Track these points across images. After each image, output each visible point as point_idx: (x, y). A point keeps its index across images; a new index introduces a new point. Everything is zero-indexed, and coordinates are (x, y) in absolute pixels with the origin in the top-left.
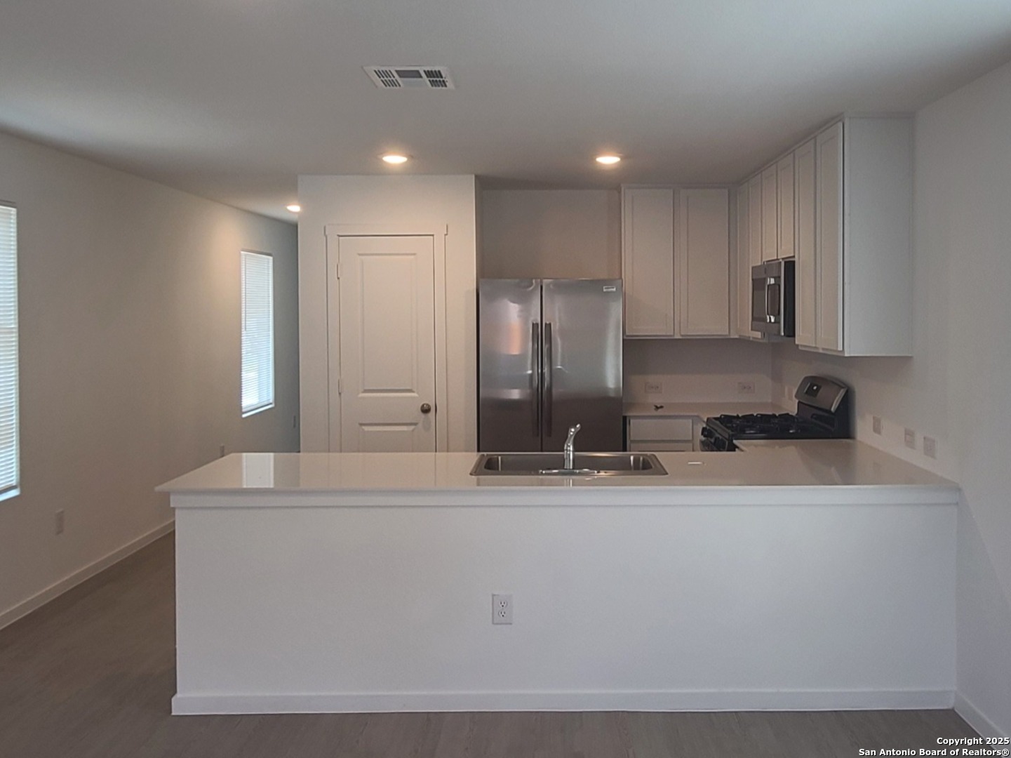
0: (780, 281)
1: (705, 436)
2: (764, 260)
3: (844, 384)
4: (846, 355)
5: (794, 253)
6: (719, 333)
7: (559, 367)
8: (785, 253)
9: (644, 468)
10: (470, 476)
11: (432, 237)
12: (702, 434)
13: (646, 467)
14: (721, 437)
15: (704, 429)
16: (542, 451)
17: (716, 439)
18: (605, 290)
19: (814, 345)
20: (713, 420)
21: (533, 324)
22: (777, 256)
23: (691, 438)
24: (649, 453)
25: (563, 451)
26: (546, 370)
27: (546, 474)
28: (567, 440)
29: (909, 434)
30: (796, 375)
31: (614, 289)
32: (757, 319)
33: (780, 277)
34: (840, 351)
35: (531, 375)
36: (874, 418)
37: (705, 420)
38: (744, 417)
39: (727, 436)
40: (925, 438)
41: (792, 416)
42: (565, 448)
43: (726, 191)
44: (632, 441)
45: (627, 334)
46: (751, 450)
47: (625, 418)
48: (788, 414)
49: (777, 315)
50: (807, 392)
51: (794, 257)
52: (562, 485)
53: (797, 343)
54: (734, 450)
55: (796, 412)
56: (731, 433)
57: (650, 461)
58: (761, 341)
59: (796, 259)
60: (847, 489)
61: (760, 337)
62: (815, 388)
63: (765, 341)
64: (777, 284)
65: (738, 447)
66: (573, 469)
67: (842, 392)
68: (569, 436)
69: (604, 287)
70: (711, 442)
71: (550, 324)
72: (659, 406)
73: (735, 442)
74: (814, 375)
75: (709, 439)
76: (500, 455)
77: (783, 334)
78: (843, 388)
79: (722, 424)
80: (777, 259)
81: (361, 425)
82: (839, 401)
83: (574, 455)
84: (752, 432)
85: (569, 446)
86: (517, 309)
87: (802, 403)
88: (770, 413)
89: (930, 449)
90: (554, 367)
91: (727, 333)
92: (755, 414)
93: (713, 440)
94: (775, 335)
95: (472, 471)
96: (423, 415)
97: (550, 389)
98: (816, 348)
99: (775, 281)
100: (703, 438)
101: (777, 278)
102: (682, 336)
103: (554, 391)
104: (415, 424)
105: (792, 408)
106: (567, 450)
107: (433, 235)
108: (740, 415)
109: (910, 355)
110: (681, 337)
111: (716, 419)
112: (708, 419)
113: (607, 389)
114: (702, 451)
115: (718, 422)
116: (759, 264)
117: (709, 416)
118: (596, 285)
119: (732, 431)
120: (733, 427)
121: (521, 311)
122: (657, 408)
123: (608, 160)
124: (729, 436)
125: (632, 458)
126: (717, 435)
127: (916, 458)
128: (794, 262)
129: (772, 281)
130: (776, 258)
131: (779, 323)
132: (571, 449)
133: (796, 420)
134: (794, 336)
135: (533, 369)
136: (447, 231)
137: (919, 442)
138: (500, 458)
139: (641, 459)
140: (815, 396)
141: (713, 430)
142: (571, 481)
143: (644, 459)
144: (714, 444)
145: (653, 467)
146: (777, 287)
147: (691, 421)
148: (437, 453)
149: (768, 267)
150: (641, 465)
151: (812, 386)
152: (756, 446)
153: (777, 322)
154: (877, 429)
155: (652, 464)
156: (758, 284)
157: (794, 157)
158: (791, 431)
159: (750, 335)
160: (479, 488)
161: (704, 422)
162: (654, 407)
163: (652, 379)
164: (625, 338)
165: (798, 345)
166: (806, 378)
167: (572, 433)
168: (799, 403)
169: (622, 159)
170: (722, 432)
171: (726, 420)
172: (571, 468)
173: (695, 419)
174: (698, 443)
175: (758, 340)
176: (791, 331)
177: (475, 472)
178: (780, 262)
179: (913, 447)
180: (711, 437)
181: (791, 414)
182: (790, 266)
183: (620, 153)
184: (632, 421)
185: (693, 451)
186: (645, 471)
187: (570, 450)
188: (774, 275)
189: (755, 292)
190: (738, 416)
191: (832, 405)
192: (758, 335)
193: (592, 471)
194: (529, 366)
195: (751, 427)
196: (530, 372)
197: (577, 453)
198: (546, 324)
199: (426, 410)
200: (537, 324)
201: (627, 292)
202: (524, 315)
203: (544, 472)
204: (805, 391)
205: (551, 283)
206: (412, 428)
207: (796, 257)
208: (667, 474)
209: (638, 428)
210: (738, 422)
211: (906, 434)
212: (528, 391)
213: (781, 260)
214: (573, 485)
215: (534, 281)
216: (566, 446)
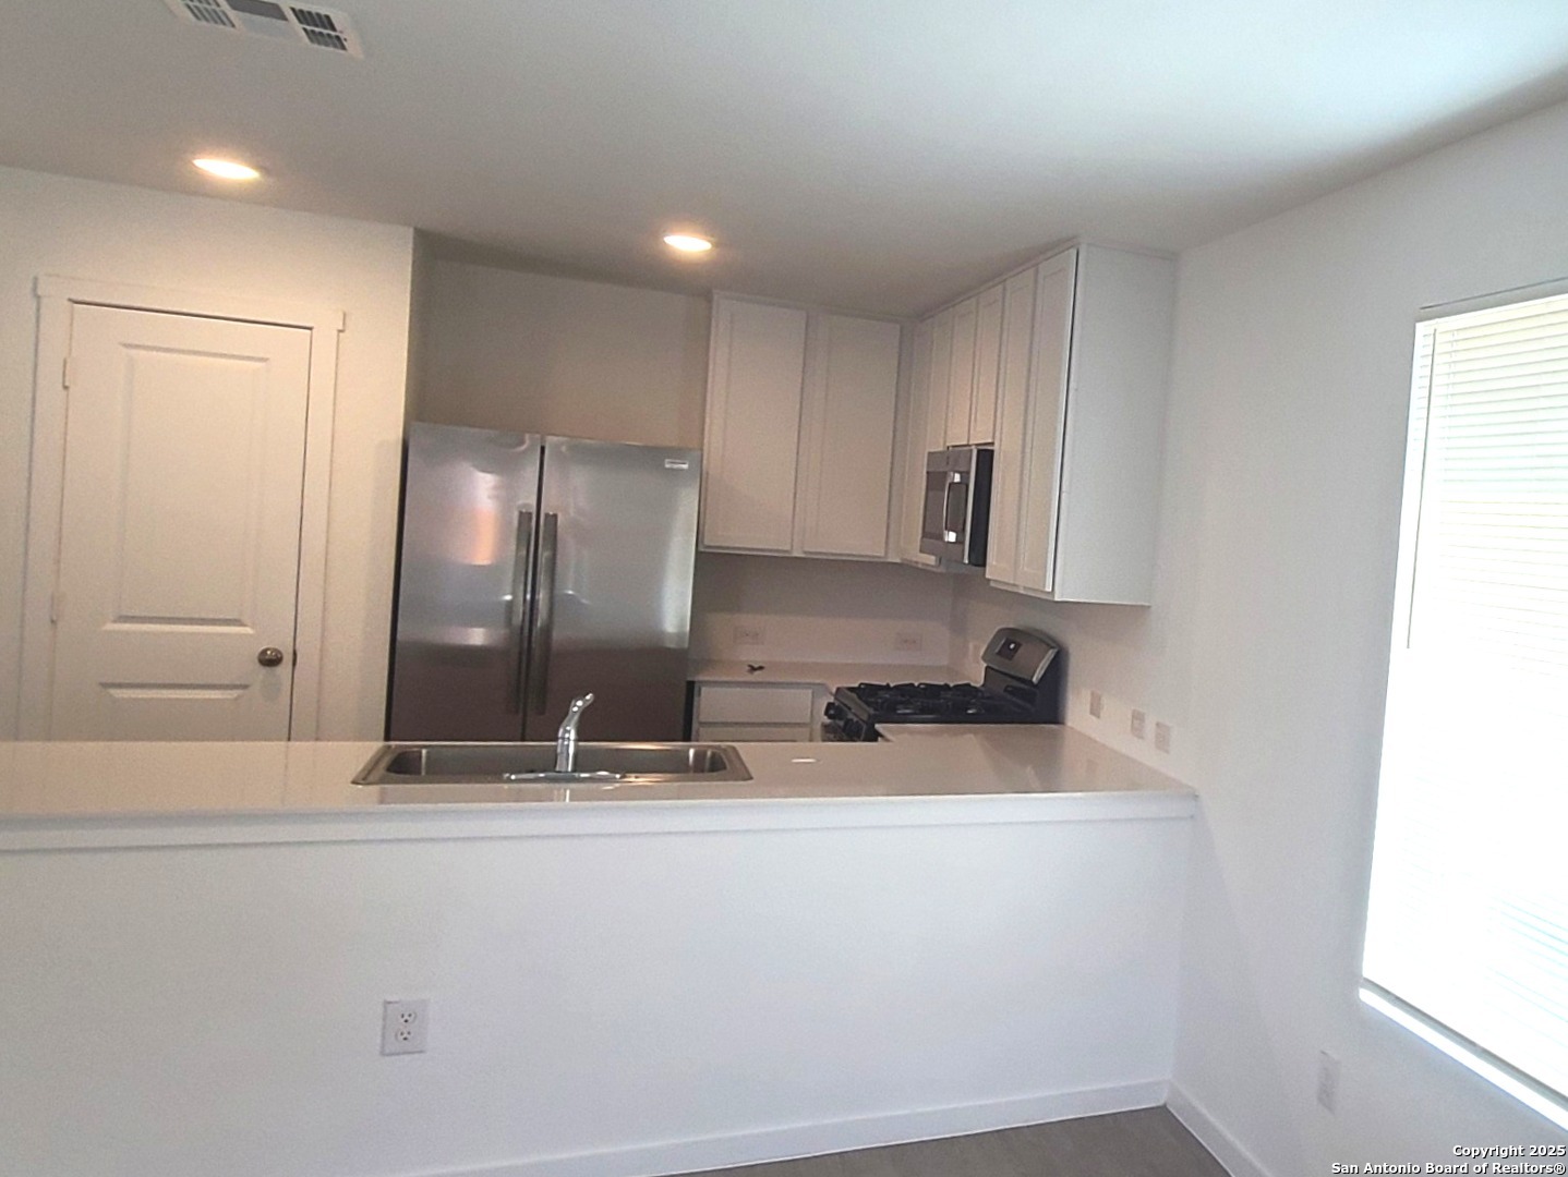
0: (968, 478)
1: (830, 717)
2: (948, 444)
3: (1054, 641)
4: (1057, 599)
5: (994, 437)
6: (869, 553)
7: (570, 592)
8: (980, 437)
9: (712, 770)
10: (354, 786)
11: (308, 331)
12: (826, 713)
13: (717, 767)
14: (855, 719)
15: (830, 706)
16: (523, 740)
17: (846, 724)
18: (667, 466)
19: (1012, 582)
20: (847, 692)
21: (521, 513)
22: (969, 440)
23: (808, 720)
24: (723, 744)
25: (556, 739)
26: (542, 596)
27: (516, 781)
28: (565, 722)
29: (1138, 717)
30: (986, 626)
31: (685, 466)
32: (931, 535)
33: (968, 473)
34: (1049, 593)
35: (510, 604)
36: (1092, 694)
37: (834, 690)
38: (896, 687)
39: (865, 717)
40: (1158, 724)
41: (975, 688)
42: (560, 735)
43: (898, 326)
44: (702, 724)
45: (707, 542)
46: (904, 740)
47: (691, 685)
48: (968, 685)
49: (960, 533)
50: (999, 653)
51: (992, 444)
52: (552, 800)
53: (988, 576)
54: (875, 740)
55: (982, 682)
56: (872, 711)
57: (724, 757)
58: (934, 570)
59: (996, 448)
60: (1046, 799)
61: (933, 563)
62: (1012, 646)
63: (941, 569)
64: (964, 483)
65: (882, 736)
66: (574, 771)
67: (1051, 654)
68: (570, 713)
69: (667, 460)
70: (839, 727)
71: (555, 516)
72: (756, 666)
73: (877, 726)
74: (1011, 626)
75: (837, 721)
76: (425, 747)
77: (967, 562)
78: (1052, 648)
79: (860, 698)
80: (968, 445)
81: (106, 685)
82: (1047, 665)
83: (576, 747)
84: (908, 711)
85: (569, 732)
86: (492, 484)
87: (993, 669)
88: (942, 683)
89: (1162, 741)
90: (556, 592)
91: (883, 555)
92: (916, 684)
93: (841, 723)
94: (956, 561)
95: (357, 777)
96: (264, 670)
97: (547, 630)
98: (1014, 585)
99: (961, 478)
100: (826, 720)
101: (965, 475)
102: (805, 553)
103: (557, 635)
104: (245, 687)
105: (976, 677)
106: (563, 738)
107: (310, 329)
108: (892, 685)
109: (1147, 604)
110: (803, 555)
111: (851, 689)
112: (838, 689)
113: (663, 633)
114: (824, 741)
115: (854, 695)
116: (941, 449)
117: (839, 685)
118: (652, 456)
119: (876, 709)
120: (877, 703)
121: (495, 488)
122: (753, 669)
123: (688, 245)
124: (870, 716)
125: (692, 752)
126: (850, 716)
127: (1142, 752)
128: (992, 451)
129: (957, 478)
130: (965, 443)
131: (963, 543)
132: (573, 735)
133: (980, 694)
134: (984, 565)
135: (514, 593)
136: (344, 324)
137: (1150, 729)
138: (424, 752)
139: (709, 753)
140: (1010, 658)
141: (845, 709)
142: (568, 792)
143: (713, 755)
144: (844, 729)
145: (728, 767)
146: (964, 487)
147: (810, 691)
148: (291, 743)
149: (954, 455)
150: (707, 765)
151: (1009, 643)
152: (911, 732)
153: (960, 541)
154: (1095, 711)
155: (726, 761)
156: (935, 480)
157: (1004, 289)
158: (970, 712)
159: (919, 560)
160: (384, 807)
161: (831, 693)
162: (748, 668)
163: (747, 620)
164: (701, 549)
165: (989, 580)
166: (1001, 631)
167: (575, 709)
168: (987, 668)
169: (716, 245)
170: (859, 712)
171: (867, 692)
172: (570, 769)
173: (819, 688)
174: (818, 727)
175: (929, 568)
176: (979, 555)
177: (364, 779)
178: (971, 451)
179: (1141, 737)
180: (840, 719)
181: (972, 684)
182: (986, 457)
183: (712, 236)
184: (704, 689)
185: (811, 740)
186: (715, 774)
187: (569, 739)
188: (961, 470)
189: (931, 494)
190: (888, 685)
191: (1035, 672)
192: (931, 560)
193: (612, 775)
194: (508, 588)
195: (906, 704)
196: (508, 598)
197: (581, 744)
198: (547, 515)
199: (270, 660)
200: (530, 514)
201: (711, 472)
202: (505, 496)
203: (513, 777)
204: (997, 651)
205: (562, 444)
206: (235, 693)
207: (997, 444)
208: (751, 778)
209: (712, 702)
210: (887, 696)
211: (1133, 716)
212: (503, 632)
213: (973, 447)
214: (571, 800)
215: (527, 436)
216: (561, 731)
